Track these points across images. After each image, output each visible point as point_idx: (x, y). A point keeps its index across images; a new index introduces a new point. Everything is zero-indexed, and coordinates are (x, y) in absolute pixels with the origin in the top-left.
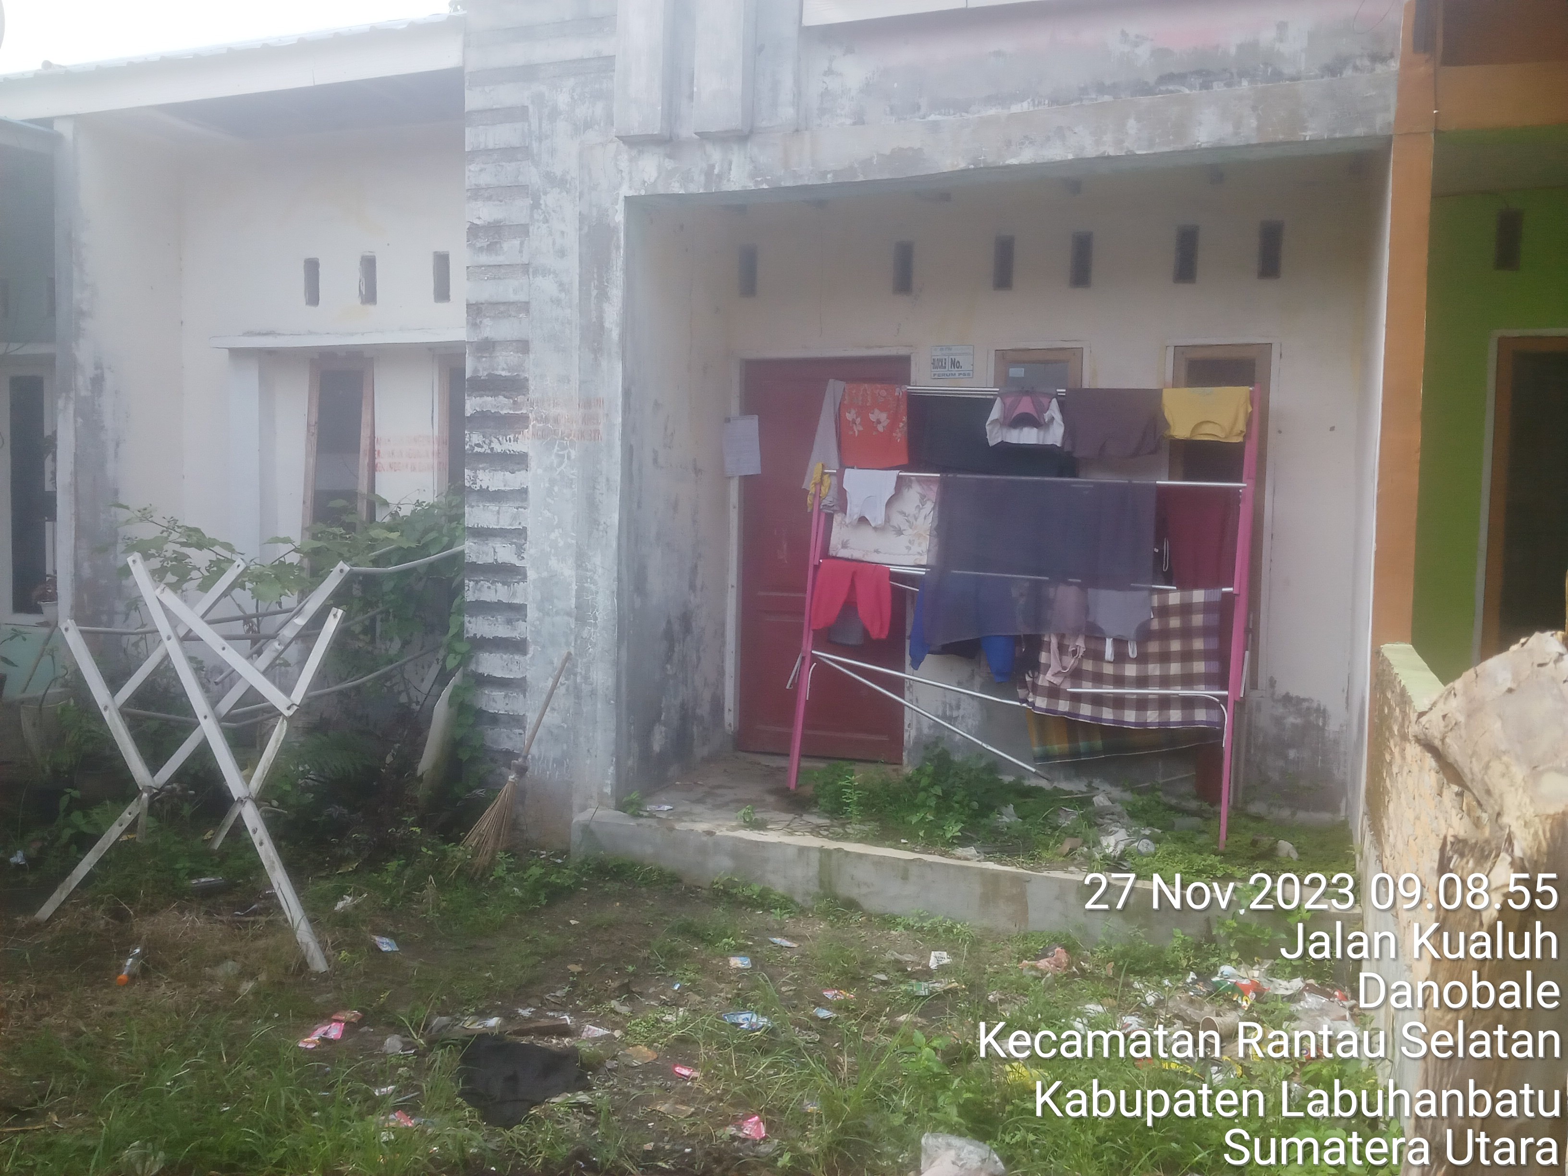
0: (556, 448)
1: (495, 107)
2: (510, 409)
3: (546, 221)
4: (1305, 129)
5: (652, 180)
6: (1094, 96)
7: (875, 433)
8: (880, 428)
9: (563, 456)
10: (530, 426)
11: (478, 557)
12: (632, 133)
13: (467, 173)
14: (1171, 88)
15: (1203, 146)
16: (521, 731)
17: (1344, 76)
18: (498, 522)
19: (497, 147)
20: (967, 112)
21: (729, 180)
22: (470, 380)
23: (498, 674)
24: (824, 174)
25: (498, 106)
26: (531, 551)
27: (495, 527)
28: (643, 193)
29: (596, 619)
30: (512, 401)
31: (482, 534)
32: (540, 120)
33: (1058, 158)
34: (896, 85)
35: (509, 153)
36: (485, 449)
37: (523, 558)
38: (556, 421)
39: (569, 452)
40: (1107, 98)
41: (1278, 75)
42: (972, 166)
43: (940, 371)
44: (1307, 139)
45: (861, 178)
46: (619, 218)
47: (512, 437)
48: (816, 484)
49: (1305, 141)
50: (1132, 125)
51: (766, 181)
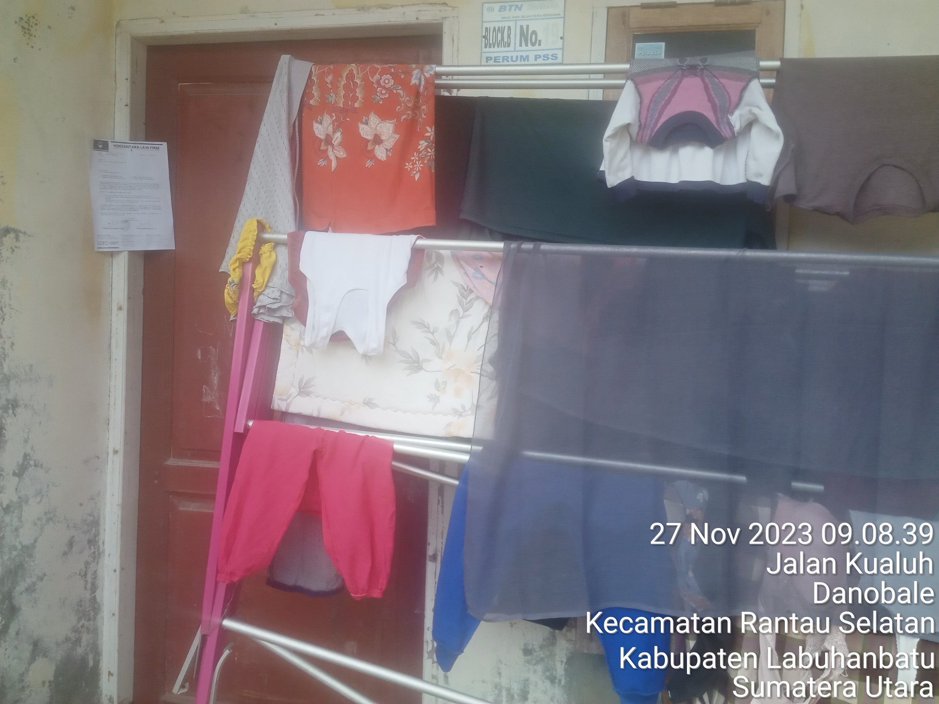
8: (381, 153)
43: (499, 52)
48: (243, 264)
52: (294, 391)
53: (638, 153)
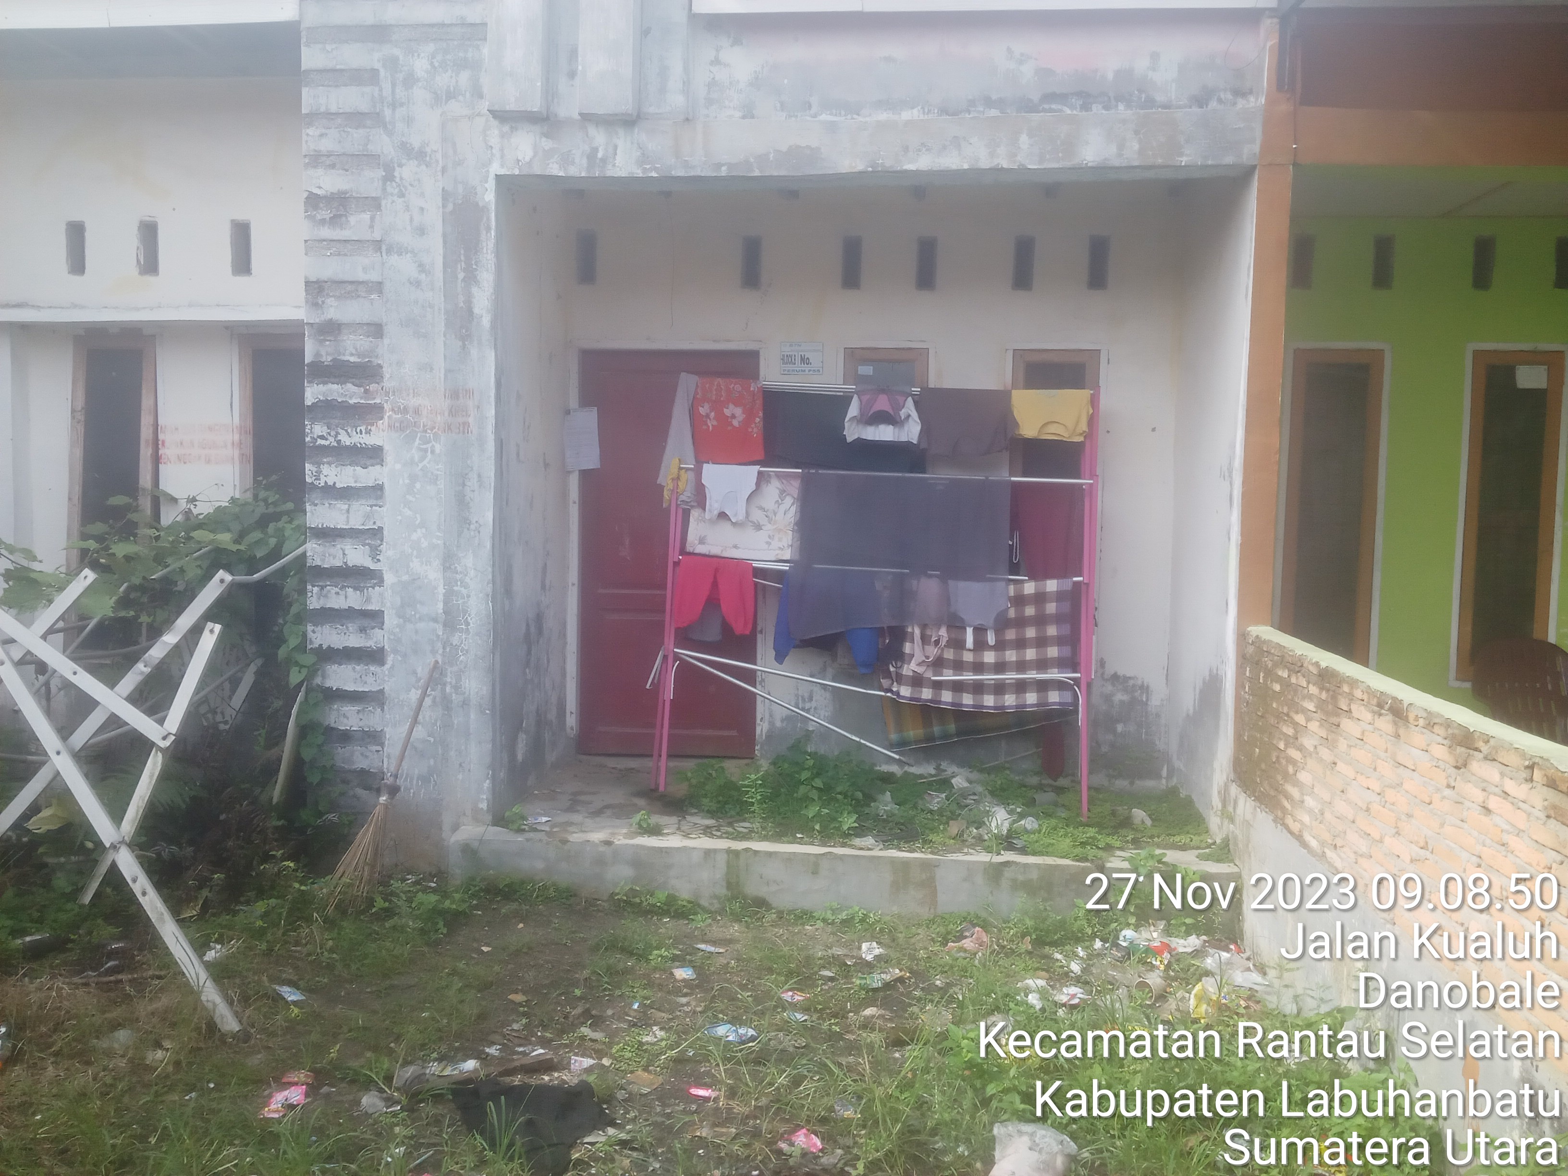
0: (417, 442)
1: (338, 67)
2: (361, 398)
3: (402, 195)
4: (1181, 154)
5: (527, 159)
6: (982, 109)
7: (730, 428)
8: (735, 423)
9: (426, 451)
10: (386, 417)
11: (323, 560)
12: (508, 108)
13: (304, 137)
14: (1053, 106)
15: (1090, 165)
16: (379, 748)
17: (1209, 107)
18: (348, 522)
19: (341, 111)
20: (858, 115)
21: (614, 165)
22: (312, 364)
23: (350, 687)
24: (719, 166)
25: (342, 67)
26: (388, 552)
27: (345, 527)
28: (517, 172)
29: (468, 624)
30: (362, 390)
31: (326, 534)
32: (394, 85)
33: (954, 167)
34: (786, 81)
35: (355, 118)
36: (331, 441)
37: (379, 560)
38: (417, 411)
39: (433, 446)
40: (994, 112)
41: (1150, 103)
42: (870, 169)
43: (790, 367)
44: (1183, 164)
45: (757, 173)
46: (489, 196)
47: (363, 428)
48: (673, 479)
49: (1181, 166)
50: (1024, 140)
51: (656, 169)
52: (697, 542)
53: (861, 427)
